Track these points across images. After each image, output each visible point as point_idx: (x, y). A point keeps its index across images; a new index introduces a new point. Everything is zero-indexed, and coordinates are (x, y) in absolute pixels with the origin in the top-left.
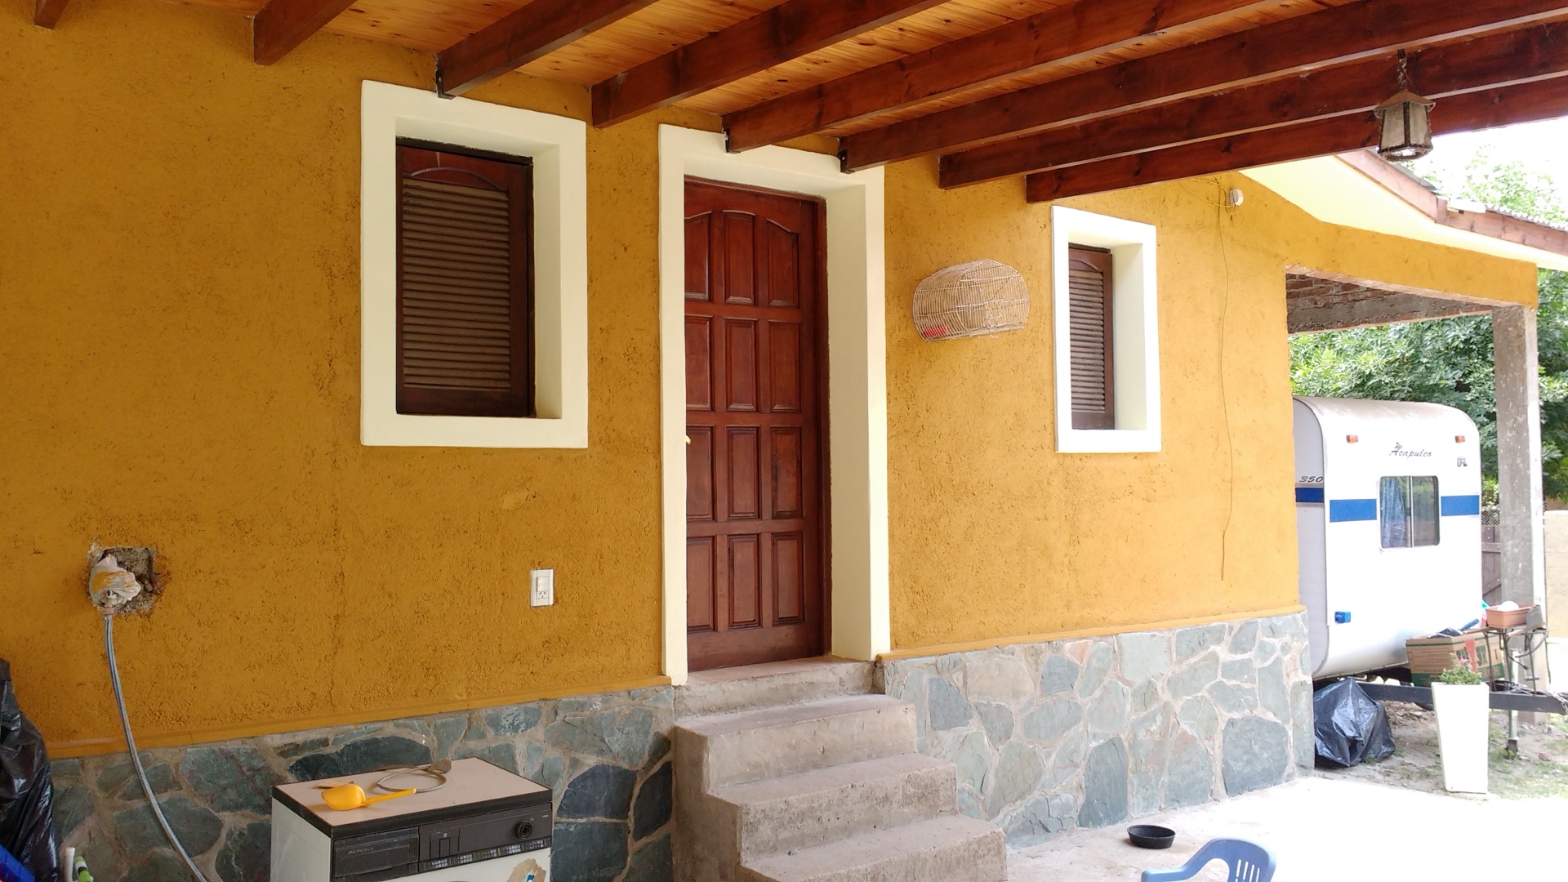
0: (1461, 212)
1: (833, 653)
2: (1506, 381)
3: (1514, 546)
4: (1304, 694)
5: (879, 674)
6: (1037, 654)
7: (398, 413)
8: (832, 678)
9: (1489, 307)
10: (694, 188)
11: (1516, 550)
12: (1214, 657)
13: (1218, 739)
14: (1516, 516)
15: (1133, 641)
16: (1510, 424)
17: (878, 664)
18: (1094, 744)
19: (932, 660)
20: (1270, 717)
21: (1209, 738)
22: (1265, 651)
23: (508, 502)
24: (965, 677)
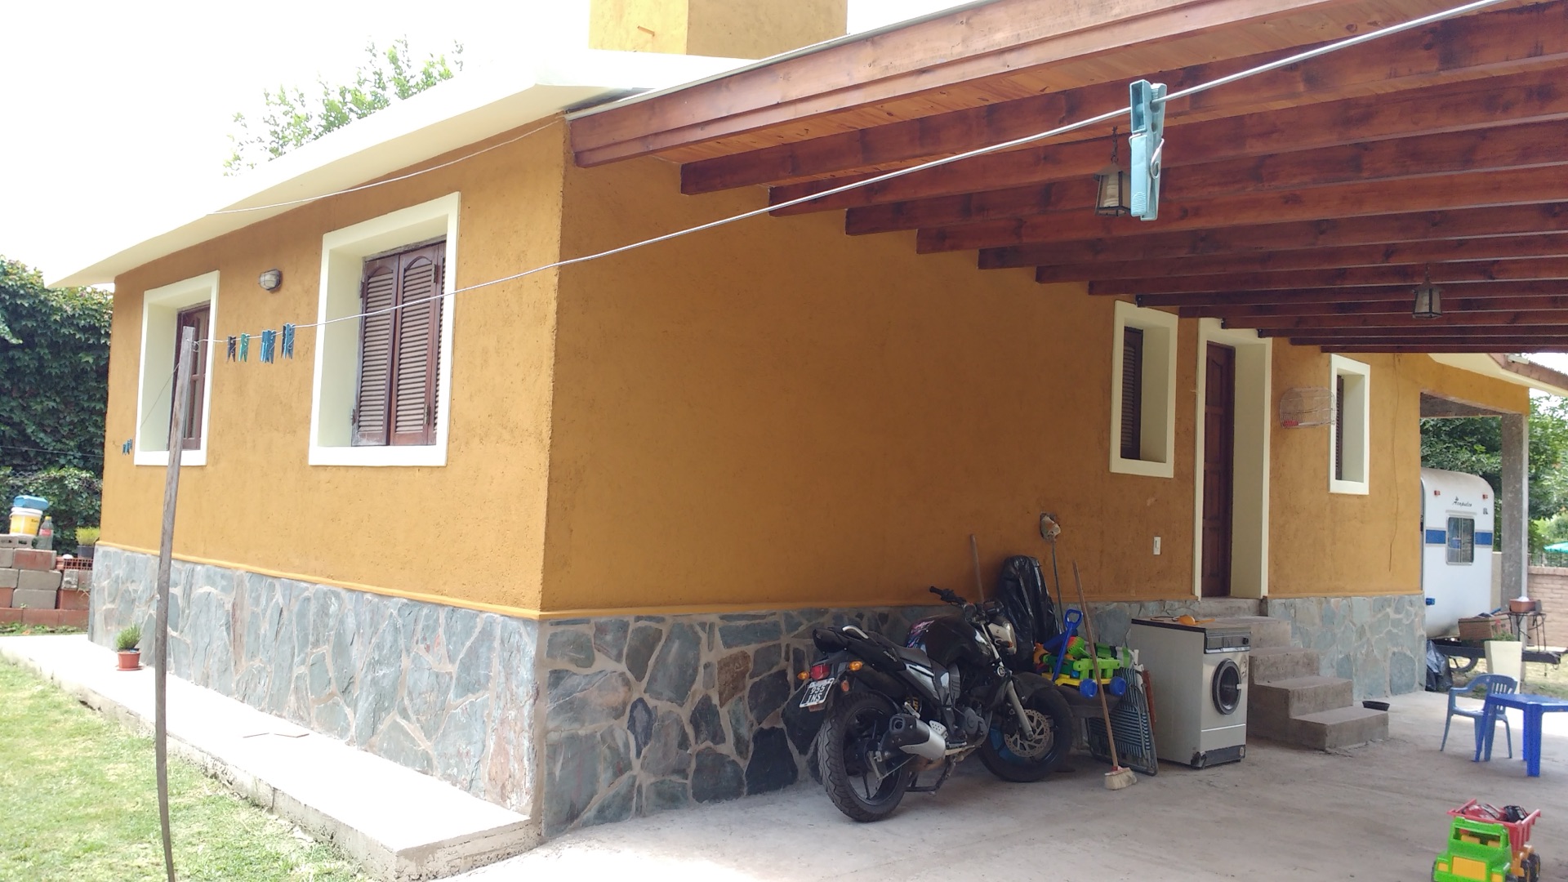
0: (1513, 362)
1: (1232, 594)
2: (1509, 462)
3: (1510, 566)
4: (1423, 642)
5: (1264, 606)
6: (1321, 603)
7: (1122, 457)
8: (1245, 606)
9: (1501, 414)
10: (1211, 346)
11: (1511, 569)
12: (1388, 615)
13: (1389, 661)
14: (1512, 547)
15: (1357, 600)
16: (1510, 488)
17: (1263, 602)
18: (1340, 657)
19: (1284, 601)
20: (1408, 653)
21: (1385, 661)
22: (1408, 614)
23: (1149, 502)
24: (1295, 612)
